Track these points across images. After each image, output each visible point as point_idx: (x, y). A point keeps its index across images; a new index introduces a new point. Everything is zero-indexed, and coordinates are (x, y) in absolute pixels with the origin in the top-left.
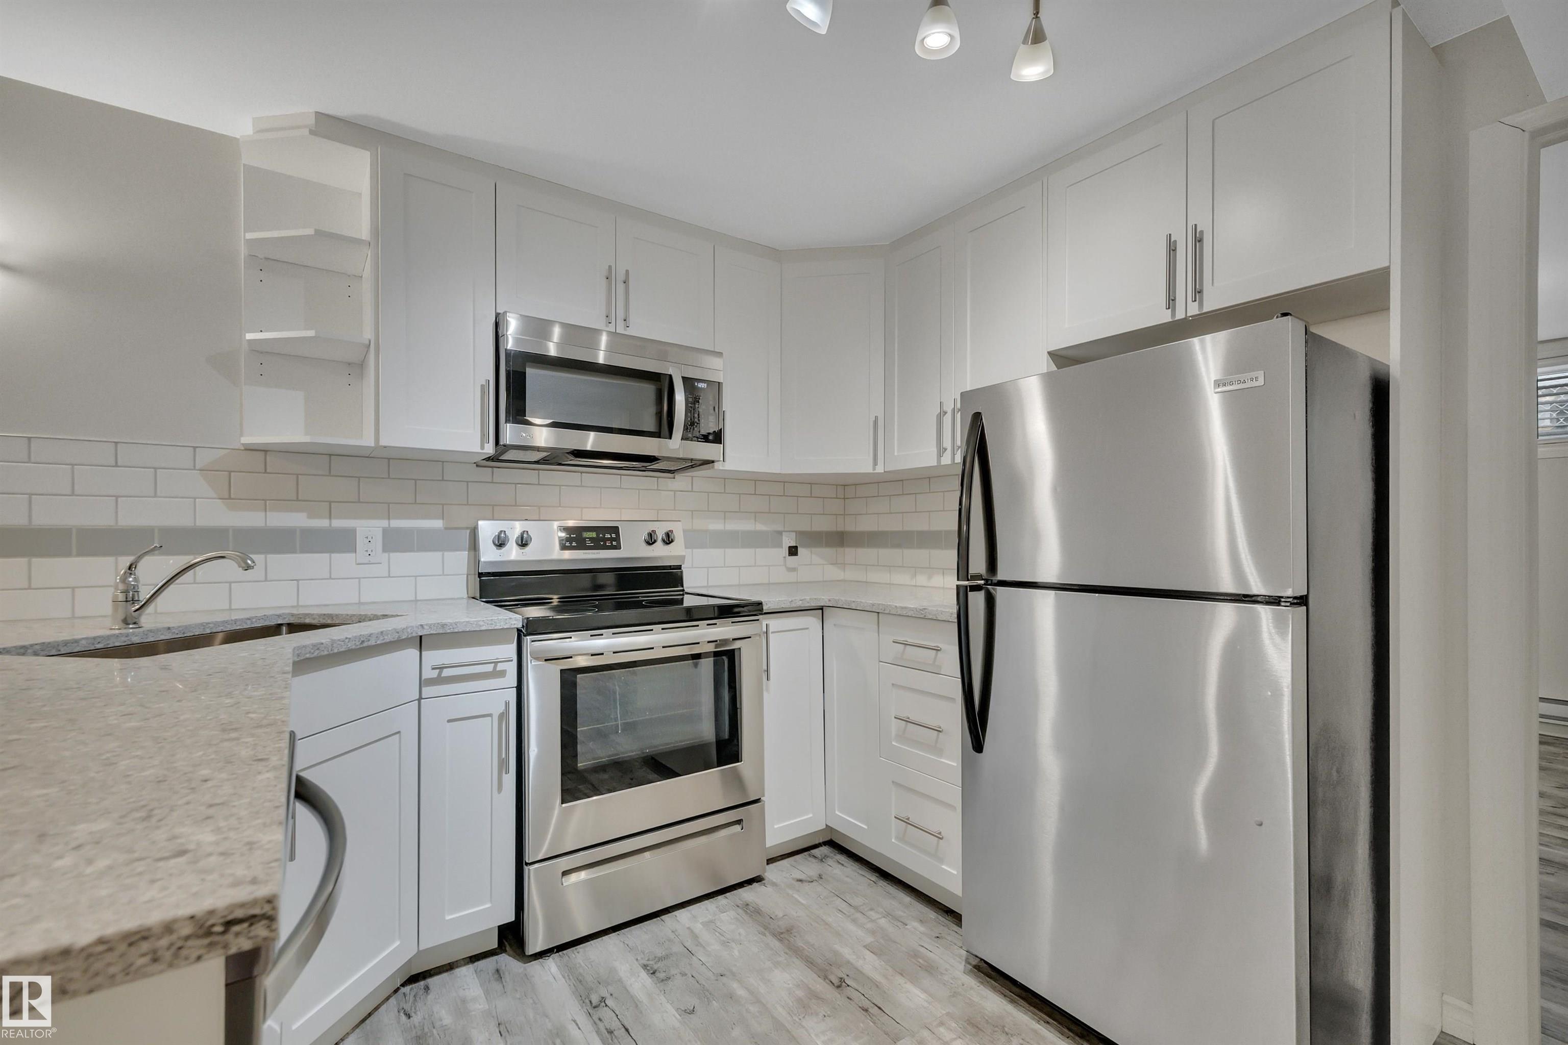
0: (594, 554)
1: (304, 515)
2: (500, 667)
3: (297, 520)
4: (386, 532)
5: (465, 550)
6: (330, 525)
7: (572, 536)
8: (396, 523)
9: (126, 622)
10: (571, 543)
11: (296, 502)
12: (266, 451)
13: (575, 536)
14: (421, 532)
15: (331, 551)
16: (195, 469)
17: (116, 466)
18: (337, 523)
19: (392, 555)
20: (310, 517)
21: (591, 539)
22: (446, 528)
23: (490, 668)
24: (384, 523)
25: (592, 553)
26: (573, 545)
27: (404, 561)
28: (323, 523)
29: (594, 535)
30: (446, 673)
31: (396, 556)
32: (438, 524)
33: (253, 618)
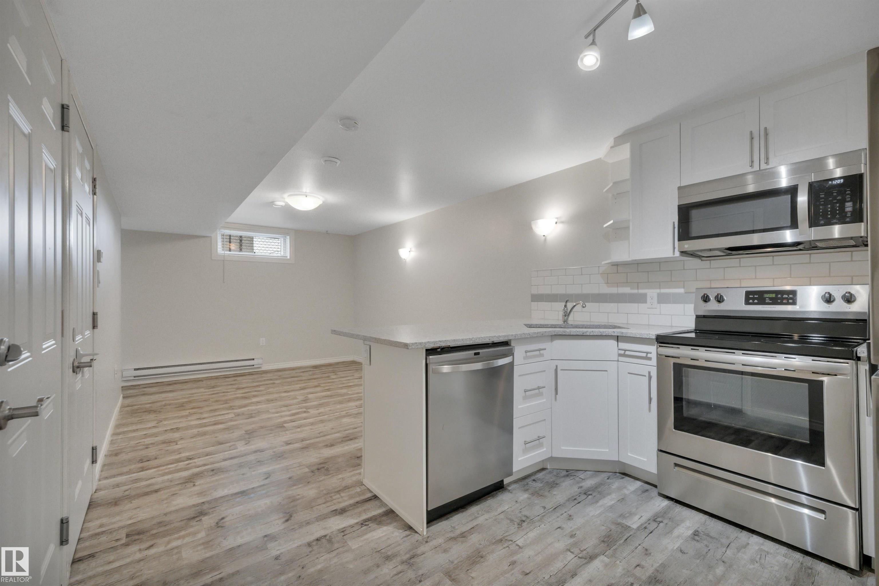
0: (771, 307)
1: (629, 288)
2: (649, 355)
3: (627, 290)
4: (659, 295)
5: (692, 303)
6: (638, 292)
7: (755, 296)
8: (663, 291)
9: (564, 322)
10: (753, 301)
11: (626, 283)
12: (617, 265)
13: (757, 296)
14: (674, 294)
15: (638, 303)
16: (599, 274)
17: (582, 275)
18: (641, 291)
19: (661, 305)
20: (631, 289)
21: (771, 299)
22: (686, 293)
23: (644, 355)
24: (658, 291)
25: (769, 307)
26: (755, 302)
27: (667, 308)
28: (635, 291)
29: (774, 296)
30: (627, 353)
31: (663, 305)
32: (682, 291)
33: (601, 325)
